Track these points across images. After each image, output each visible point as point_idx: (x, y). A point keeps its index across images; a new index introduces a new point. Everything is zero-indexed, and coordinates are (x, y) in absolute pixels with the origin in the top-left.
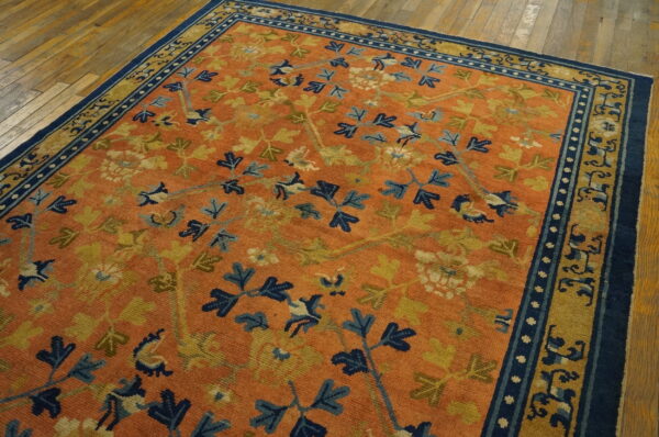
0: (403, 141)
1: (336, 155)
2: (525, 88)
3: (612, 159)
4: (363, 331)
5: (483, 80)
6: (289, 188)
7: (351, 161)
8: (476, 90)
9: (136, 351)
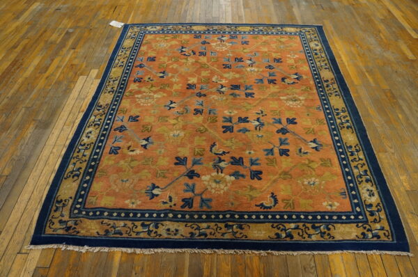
0: (251, 65)
1: (230, 75)
2: (281, 38)
3: (323, 55)
4: (280, 122)
5: (264, 38)
6: (222, 90)
7: (237, 76)
8: (264, 42)
9: (211, 151)
